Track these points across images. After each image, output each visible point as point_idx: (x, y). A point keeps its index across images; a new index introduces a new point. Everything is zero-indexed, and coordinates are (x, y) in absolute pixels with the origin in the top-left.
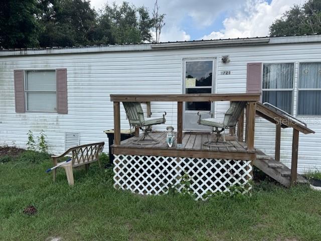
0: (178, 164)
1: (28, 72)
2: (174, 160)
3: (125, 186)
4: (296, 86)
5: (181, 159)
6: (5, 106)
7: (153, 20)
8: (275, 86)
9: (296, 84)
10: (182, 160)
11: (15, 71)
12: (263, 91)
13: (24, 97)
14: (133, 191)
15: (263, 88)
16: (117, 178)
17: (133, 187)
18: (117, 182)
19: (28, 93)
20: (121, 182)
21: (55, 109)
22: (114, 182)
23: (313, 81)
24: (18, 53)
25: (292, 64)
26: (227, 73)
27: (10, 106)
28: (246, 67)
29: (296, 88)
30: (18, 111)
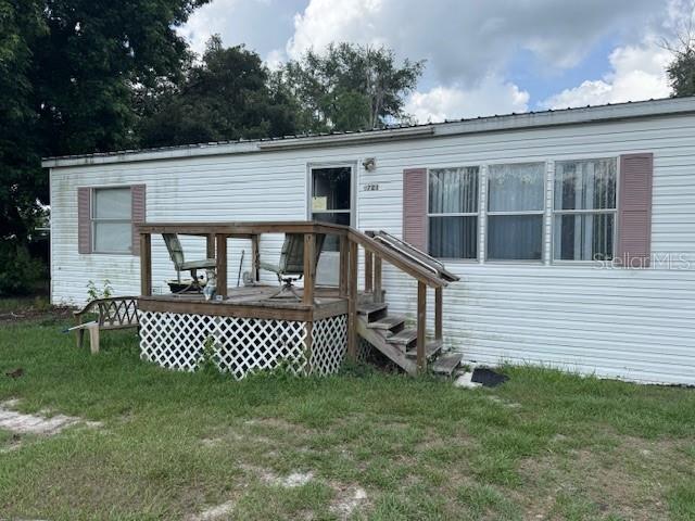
0: (218, 327)
1: (97, 190)
2: (212, 320)
3: (154, 357)
4: (483, 207)
5: (221, 319)
6: (66, 243)
7: (403, 73)
8: (440, 210)
9: (483, 205)
10: (223, 321)
11: (80, 190)
12: (431, 218)
13: (90, 228)
14: (162, 364)
15: (430, 212)
16: (145, 344)
17: (163, 359)
18: (145, 351)
19: (96, 223)
20: (149, 351)
21: (131, 248)
22: (140, 351)
23: (513, 199)
24: (82, 161)
25: (477, 169)
26: (374, 188)
27: (71, 242)
28: (402, 175)
29: (483, 212)
30: (81, 251)
